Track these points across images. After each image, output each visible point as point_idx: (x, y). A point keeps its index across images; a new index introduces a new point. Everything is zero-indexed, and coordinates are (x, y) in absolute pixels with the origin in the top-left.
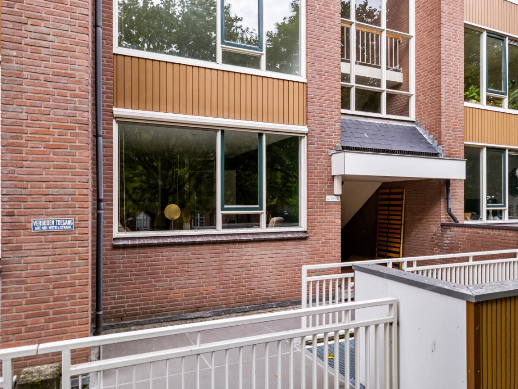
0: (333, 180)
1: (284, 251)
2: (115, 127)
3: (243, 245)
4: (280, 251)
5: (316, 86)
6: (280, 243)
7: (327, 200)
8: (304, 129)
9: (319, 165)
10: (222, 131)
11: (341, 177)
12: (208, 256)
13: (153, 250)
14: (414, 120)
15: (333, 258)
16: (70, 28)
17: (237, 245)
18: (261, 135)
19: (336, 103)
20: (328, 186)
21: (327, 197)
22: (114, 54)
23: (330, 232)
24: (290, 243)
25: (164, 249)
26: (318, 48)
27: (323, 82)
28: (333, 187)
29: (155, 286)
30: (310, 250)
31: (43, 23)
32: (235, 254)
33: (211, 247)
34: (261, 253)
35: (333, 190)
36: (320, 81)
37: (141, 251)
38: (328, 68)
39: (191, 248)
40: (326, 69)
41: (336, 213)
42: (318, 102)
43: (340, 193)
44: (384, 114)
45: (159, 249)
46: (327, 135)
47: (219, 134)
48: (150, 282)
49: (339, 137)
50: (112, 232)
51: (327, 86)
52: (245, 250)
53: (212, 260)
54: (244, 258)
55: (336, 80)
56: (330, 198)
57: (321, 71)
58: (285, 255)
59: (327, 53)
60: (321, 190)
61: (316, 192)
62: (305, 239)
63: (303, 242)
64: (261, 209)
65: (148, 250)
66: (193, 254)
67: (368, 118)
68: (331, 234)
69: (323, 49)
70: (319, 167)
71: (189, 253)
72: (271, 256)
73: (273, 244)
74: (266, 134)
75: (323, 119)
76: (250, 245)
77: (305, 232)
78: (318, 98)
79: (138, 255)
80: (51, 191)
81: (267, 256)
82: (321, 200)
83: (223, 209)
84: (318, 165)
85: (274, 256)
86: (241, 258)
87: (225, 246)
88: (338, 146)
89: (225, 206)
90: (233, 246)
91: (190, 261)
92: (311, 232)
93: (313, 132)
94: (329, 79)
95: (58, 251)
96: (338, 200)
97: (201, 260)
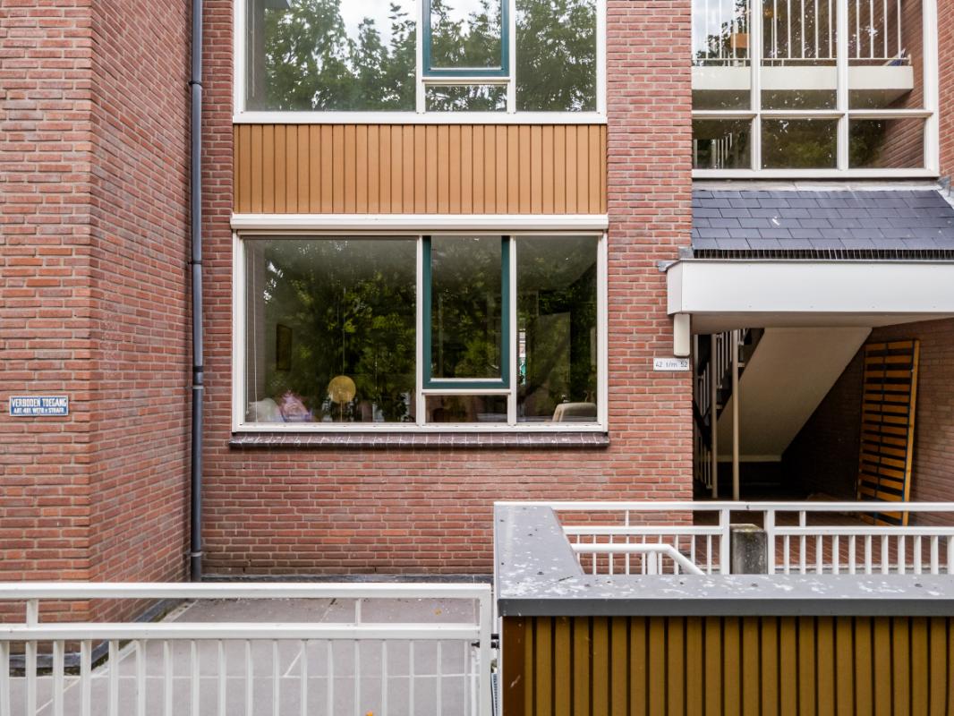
0: (672, 323)
1: (554, 471)
2: (238, 247)
3: (465, 456)
4: (545, 471)
5: (629, 129)
6: (545, 455)
7: (656, 368)
8: (601, 220)
9: (638, 294)
10: (427, 239)
11: (688, 316)
12: (395, 472)
13: (296, 455)
14: (936, 174)
15: (673, 493)
16: (65, 94)
17: (452, 455)
18: (506, 240)
19: (679, 158)
20: (659, 339)
21: (657, 361)
22: (234, 124)
23: (666, 436)
24: (566, 455)
25: (315, 456)
26: (632, 48)
27: (647, 116)
28: (672, 339)
29: (299, 519)
30: (614, 472)
31: (26, 93)
32: (447, 471)
33: (400, 455)
34: (502, 472)
35: (672, 347)
36: (638, 116)
37: (276, 456)
38: (660, 86)
39: (362, 455)
40: (654, 89)
41: (681, 395)
42: (633, 161)
43: (687, 352)
44: (843, 168)
45: (307, 456)
46: (656, 228)
47: (420, 244)
48: (291, 511)
49: (687, 231)
50: (229, 421)
51: (655, 124)
52: (468, 465)
53: (402, 479)
54: (467, 479)
55: (679, 109)
56: (662, 364)
57: (640, 94)
58: (555, 479)
59: (654, 55)
60: (642, 346)
61: (628, 351)
62: (603, 448)
63: (598, 455)
64: (506, 385)
65: (288, 456)
66: (366, 467)
67: (796, 184)
68: (666, 441)
69: (645, 48)
70: (635, 298)
71: (359, 465)
72: (523, 479)
73: (529, 456)
74: (518, 239)
75: (646, 196)
76: (479, 456)
77: (606, 434)
78: (633, 151)
79: (271, 462)
80: (37, 353)
81: (516, 479)
82: (642, 368)
83: (427, 385)
84: (632, 294)
85: (530, 479)
86: (460, 479)
87: (429, 455)
88: (684, 251)
89: (433, 380)
90: (445, 456)
91: (361, 479)
92: (618, 435)
93: (620, 225)
94: (660, 109)
95: (46, 448)
96: (685, 366)
97: (381, 479)
